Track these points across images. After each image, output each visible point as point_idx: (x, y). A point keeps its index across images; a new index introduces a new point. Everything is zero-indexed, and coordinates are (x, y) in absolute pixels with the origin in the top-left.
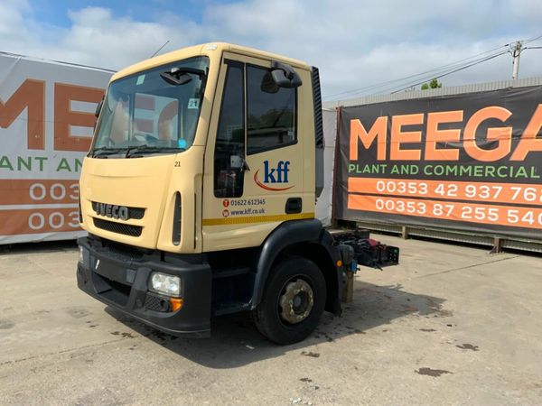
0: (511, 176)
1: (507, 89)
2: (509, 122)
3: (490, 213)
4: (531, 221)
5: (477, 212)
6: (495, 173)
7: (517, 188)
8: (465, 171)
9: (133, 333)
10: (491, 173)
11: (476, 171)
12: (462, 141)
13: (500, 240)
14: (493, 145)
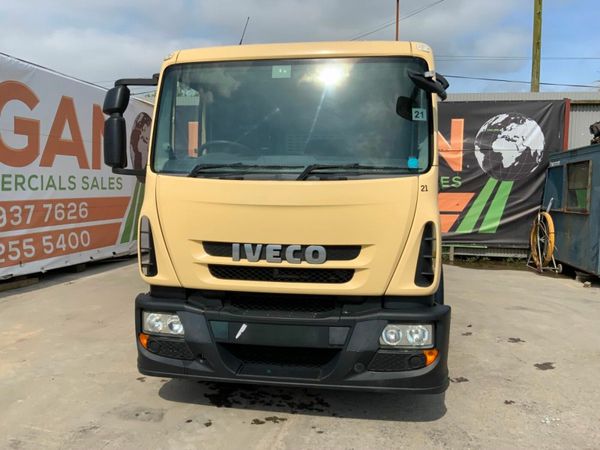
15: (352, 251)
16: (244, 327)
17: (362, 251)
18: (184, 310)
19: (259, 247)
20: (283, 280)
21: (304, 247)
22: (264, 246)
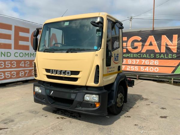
0: (142, 57)
1: (140, 31)
2: (141, 41)
3: (136, 68)
4: (148, 70)
5: (132, 68)
6: (137, 56)
7: (143, 60)
8: (128, 56)
9: (64, 117)
10: (136, 56)
11: (131, 55)
12: (127, 47)
13: (139, 76)
14: (136, 48)
15: (77, 73)
16: (52, 92)
17: (80, 73)
18: (41, 86)
19: (56, 71)
20: (65, 80)
21: (66, 71)
22: (57, 70)
